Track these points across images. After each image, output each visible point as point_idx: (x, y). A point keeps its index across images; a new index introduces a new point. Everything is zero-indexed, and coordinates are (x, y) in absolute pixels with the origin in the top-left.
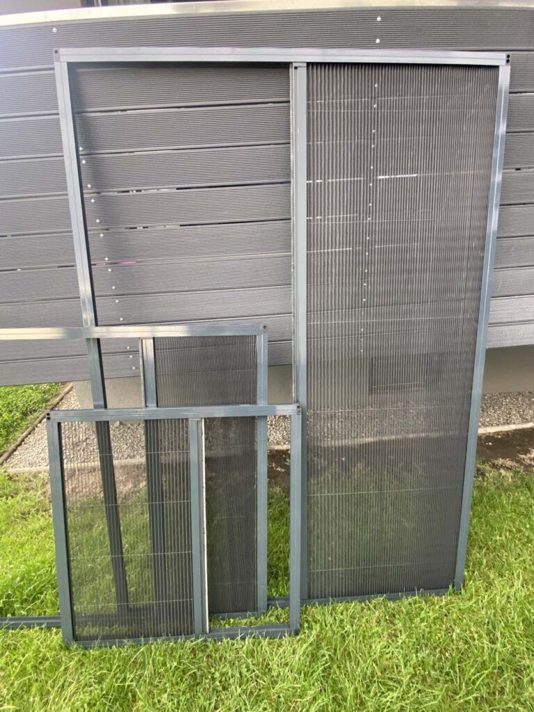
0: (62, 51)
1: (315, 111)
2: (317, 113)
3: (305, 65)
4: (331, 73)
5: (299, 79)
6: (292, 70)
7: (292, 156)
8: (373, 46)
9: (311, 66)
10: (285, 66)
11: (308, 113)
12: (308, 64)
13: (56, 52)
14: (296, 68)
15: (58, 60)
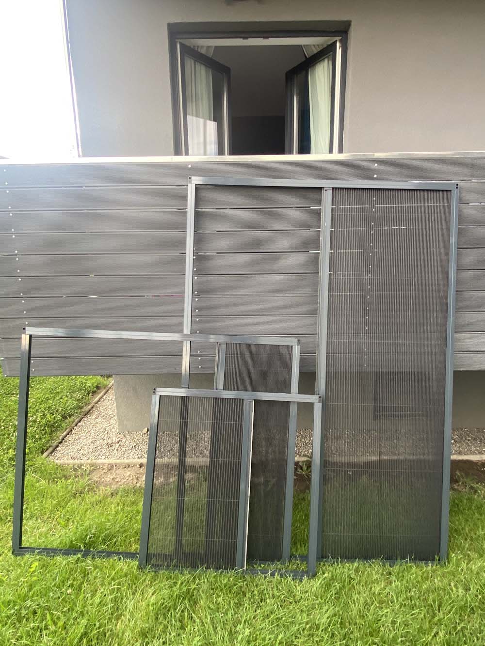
0: (193, 178)
1: (337, 213)
2: (338, 214)
3: (331, 189)
4: (347, 193)
5: (327, 196)
6: (323, 192)
7: (321, 238)
8: (372, 179)
9: (335, 189)
10: (320, 189)
11: (332, 214)
12: (333, 188)
13: (190, 178)
14: (326, 190)
15: (191, 182)
